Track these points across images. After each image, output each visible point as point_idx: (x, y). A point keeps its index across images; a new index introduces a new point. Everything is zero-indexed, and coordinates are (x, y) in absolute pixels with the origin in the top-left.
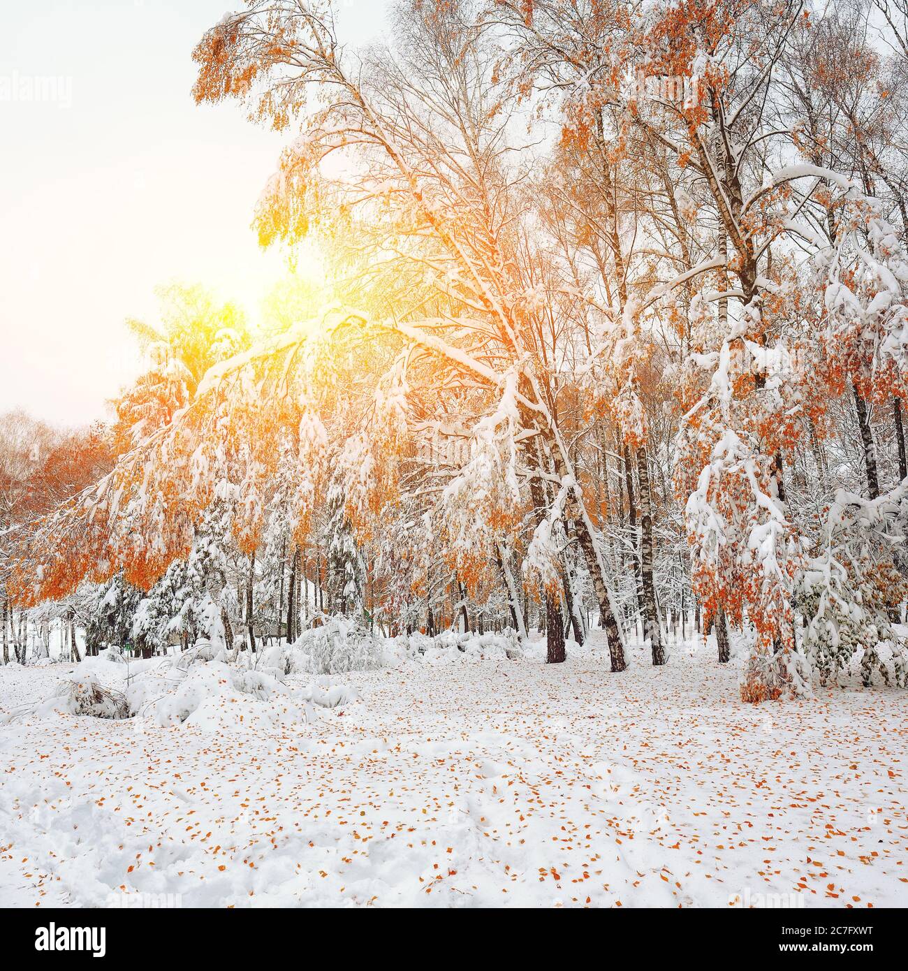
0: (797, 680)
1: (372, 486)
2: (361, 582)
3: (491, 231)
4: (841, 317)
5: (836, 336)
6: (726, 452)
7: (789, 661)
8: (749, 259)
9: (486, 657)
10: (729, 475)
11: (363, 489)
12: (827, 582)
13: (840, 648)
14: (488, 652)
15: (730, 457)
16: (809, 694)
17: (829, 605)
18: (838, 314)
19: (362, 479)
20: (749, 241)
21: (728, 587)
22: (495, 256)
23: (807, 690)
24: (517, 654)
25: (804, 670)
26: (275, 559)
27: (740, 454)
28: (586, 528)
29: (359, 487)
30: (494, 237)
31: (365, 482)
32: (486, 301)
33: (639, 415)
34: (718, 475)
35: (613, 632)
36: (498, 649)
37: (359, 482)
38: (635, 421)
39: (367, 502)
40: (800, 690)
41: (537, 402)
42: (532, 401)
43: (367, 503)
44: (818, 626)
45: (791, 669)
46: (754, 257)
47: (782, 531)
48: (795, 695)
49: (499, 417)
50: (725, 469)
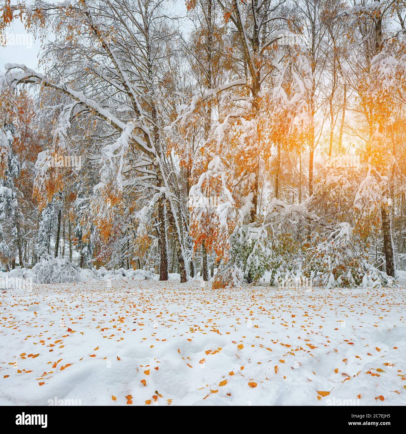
0: (235, 279)
1: (48, 178)
2: (91, 247)
3: (149, 60)
4: (279, 105)
5: (275, 115)
6: (214, 167)
7: (233, 271)
8: (257, 83)
9: (135, 279)
10: (213, 178)
11: (43, 180)
12: (258, 238)
13: (259, 268)
14: (136, 277)
15: (215, 170)
16: (239, 286)
17: (257, 248)
18: (278, 103)
19: (42, 174)
20: (258, 73)
21: (206, 234)
22: (150, 74)
23: (238, 284)
24: (150, 278)
25: (239, 275)
26: (44, 233)
27: (220, 168)
28: (172, 215)
29: (40, 178)
30: (151, 63)
31: (44, 176)
32: (126, 86)
33: (188, 152)
34: (208, 178)
35: (182, 265)
36: (142, 276)
37: (41, 176)
38: (186, 155)
39: (44, 186)
40: (235, 284)
41: (151, 147)
42: (148, 146)
43: (44, 188)
44: (251, 257)
45: (234, 275)
46: (260, 82)
47: (231, 206)
48: (233, 286)
49: (116, 145)
50: (211, 175)
